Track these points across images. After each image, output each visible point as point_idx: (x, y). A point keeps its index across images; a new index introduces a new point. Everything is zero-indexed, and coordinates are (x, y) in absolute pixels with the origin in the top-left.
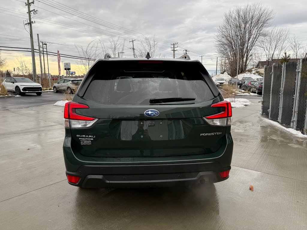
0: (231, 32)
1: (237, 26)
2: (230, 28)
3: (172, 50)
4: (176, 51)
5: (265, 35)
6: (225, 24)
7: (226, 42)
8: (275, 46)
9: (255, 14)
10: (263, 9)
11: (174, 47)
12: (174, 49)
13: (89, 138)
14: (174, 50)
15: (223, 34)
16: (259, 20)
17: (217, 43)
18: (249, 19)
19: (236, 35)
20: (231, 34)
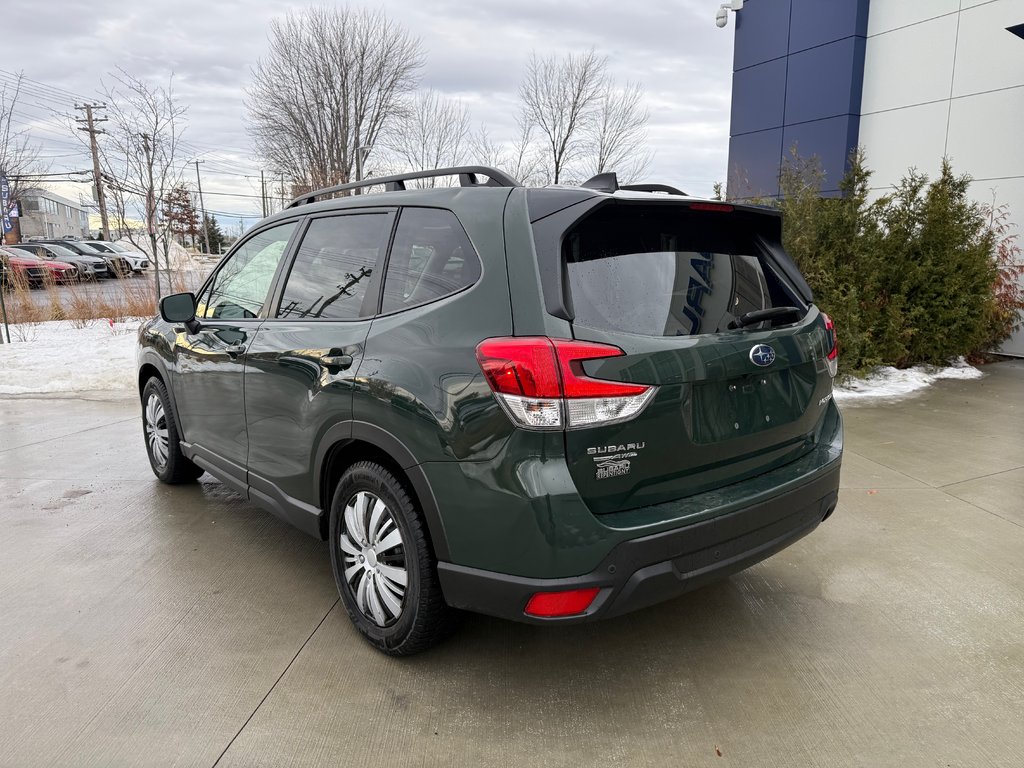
0: (299, 89)
1: (319, 74)
2: (296, 76)
3: (84, 129)
4: (99, 132)
5: (404, 114)
6: (279, 59)
7: (285, 121)
8: (435, 151)
9: (371, 40)
10: (391, 32)
11: (90, 116)
12: (91, 126)
13: (627, 452)
14: (92, 132)
15: (274, 94)
16: (382, 65)
17: (256, 122)
18: (353, 57)
19: (318, 103)
20: (300, 97)
